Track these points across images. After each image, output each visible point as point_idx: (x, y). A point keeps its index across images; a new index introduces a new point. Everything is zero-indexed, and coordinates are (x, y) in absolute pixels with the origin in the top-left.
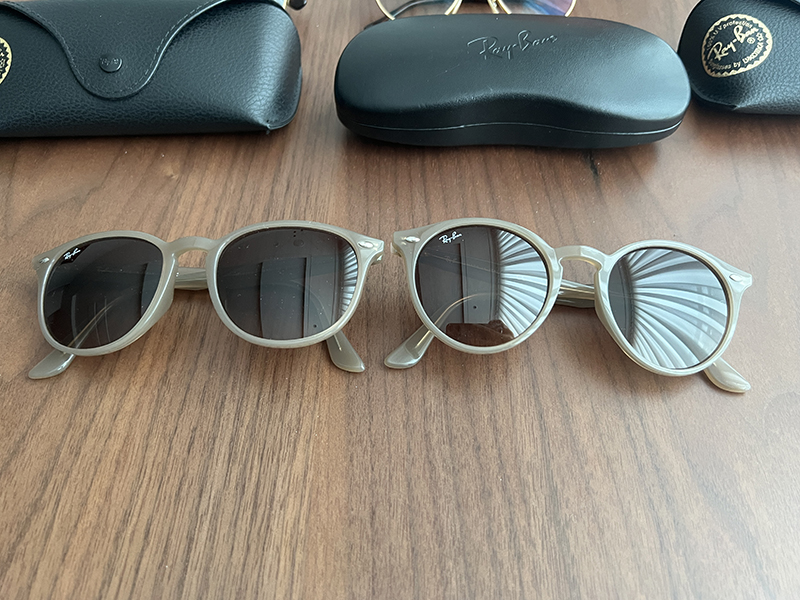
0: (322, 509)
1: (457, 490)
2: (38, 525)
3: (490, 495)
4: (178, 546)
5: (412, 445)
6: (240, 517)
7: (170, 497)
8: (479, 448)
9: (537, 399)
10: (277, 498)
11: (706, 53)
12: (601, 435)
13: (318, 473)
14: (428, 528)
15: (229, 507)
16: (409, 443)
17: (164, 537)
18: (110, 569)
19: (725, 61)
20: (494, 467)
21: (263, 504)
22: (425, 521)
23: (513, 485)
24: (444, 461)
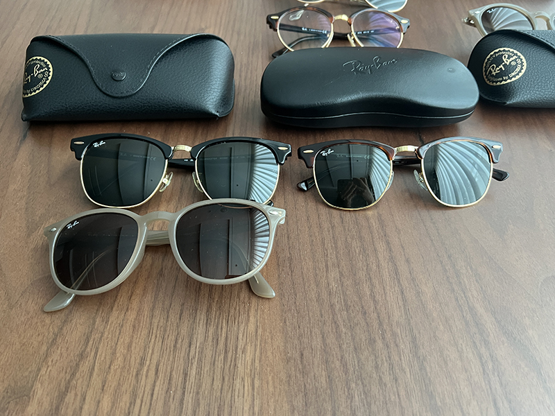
0: (269, 353)
1: (353, 339)
2: (84, 367)
3: (374, 342)
4: (177, 379)
5: (323, 312)
6: (217, 359)
7: (170, 347)
8: (365, 313)
9: (399, 282)
10: (239, 347)
11: (486, 71)
12: (440, 304)
13: (264, 330)
14: (338, 363)
15: (209, 353)
16: (321, 311)
17: (168, 374)
18: (134, 395)
19: (498, 76)
20: (376, 325)
21: (231, 351)
22: (335, 359)
23: (388, 335)
24: (344, 321)
